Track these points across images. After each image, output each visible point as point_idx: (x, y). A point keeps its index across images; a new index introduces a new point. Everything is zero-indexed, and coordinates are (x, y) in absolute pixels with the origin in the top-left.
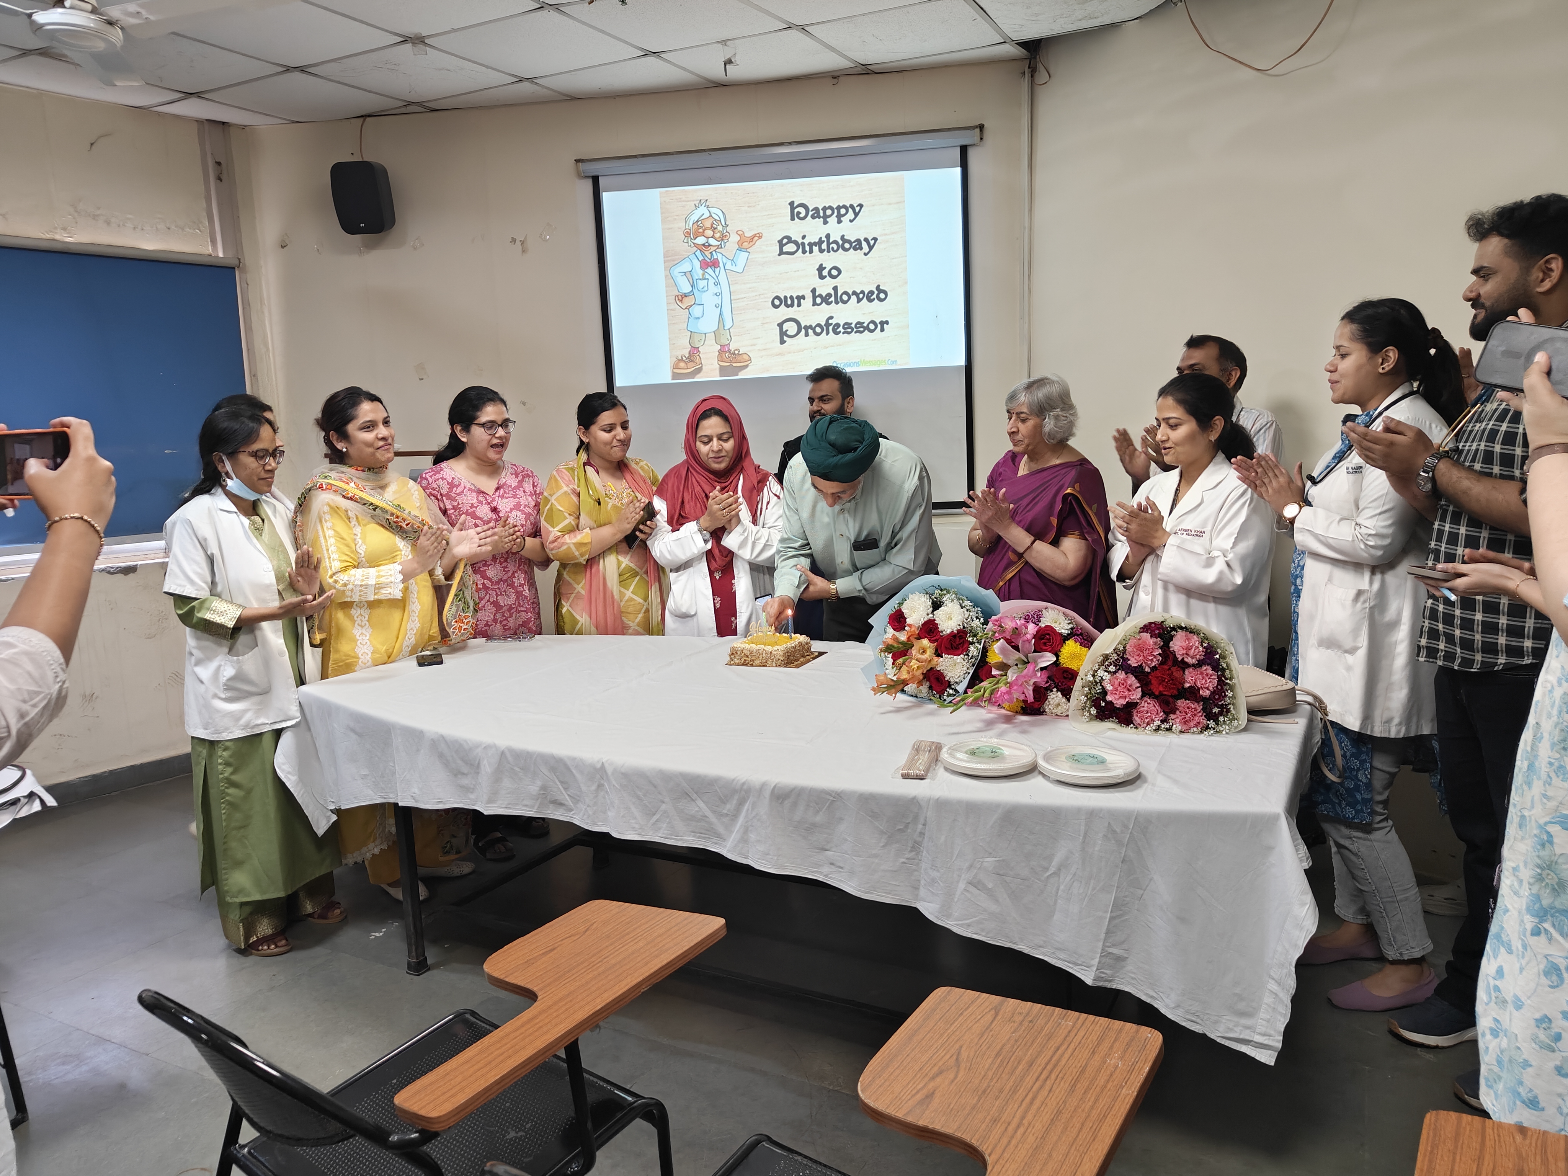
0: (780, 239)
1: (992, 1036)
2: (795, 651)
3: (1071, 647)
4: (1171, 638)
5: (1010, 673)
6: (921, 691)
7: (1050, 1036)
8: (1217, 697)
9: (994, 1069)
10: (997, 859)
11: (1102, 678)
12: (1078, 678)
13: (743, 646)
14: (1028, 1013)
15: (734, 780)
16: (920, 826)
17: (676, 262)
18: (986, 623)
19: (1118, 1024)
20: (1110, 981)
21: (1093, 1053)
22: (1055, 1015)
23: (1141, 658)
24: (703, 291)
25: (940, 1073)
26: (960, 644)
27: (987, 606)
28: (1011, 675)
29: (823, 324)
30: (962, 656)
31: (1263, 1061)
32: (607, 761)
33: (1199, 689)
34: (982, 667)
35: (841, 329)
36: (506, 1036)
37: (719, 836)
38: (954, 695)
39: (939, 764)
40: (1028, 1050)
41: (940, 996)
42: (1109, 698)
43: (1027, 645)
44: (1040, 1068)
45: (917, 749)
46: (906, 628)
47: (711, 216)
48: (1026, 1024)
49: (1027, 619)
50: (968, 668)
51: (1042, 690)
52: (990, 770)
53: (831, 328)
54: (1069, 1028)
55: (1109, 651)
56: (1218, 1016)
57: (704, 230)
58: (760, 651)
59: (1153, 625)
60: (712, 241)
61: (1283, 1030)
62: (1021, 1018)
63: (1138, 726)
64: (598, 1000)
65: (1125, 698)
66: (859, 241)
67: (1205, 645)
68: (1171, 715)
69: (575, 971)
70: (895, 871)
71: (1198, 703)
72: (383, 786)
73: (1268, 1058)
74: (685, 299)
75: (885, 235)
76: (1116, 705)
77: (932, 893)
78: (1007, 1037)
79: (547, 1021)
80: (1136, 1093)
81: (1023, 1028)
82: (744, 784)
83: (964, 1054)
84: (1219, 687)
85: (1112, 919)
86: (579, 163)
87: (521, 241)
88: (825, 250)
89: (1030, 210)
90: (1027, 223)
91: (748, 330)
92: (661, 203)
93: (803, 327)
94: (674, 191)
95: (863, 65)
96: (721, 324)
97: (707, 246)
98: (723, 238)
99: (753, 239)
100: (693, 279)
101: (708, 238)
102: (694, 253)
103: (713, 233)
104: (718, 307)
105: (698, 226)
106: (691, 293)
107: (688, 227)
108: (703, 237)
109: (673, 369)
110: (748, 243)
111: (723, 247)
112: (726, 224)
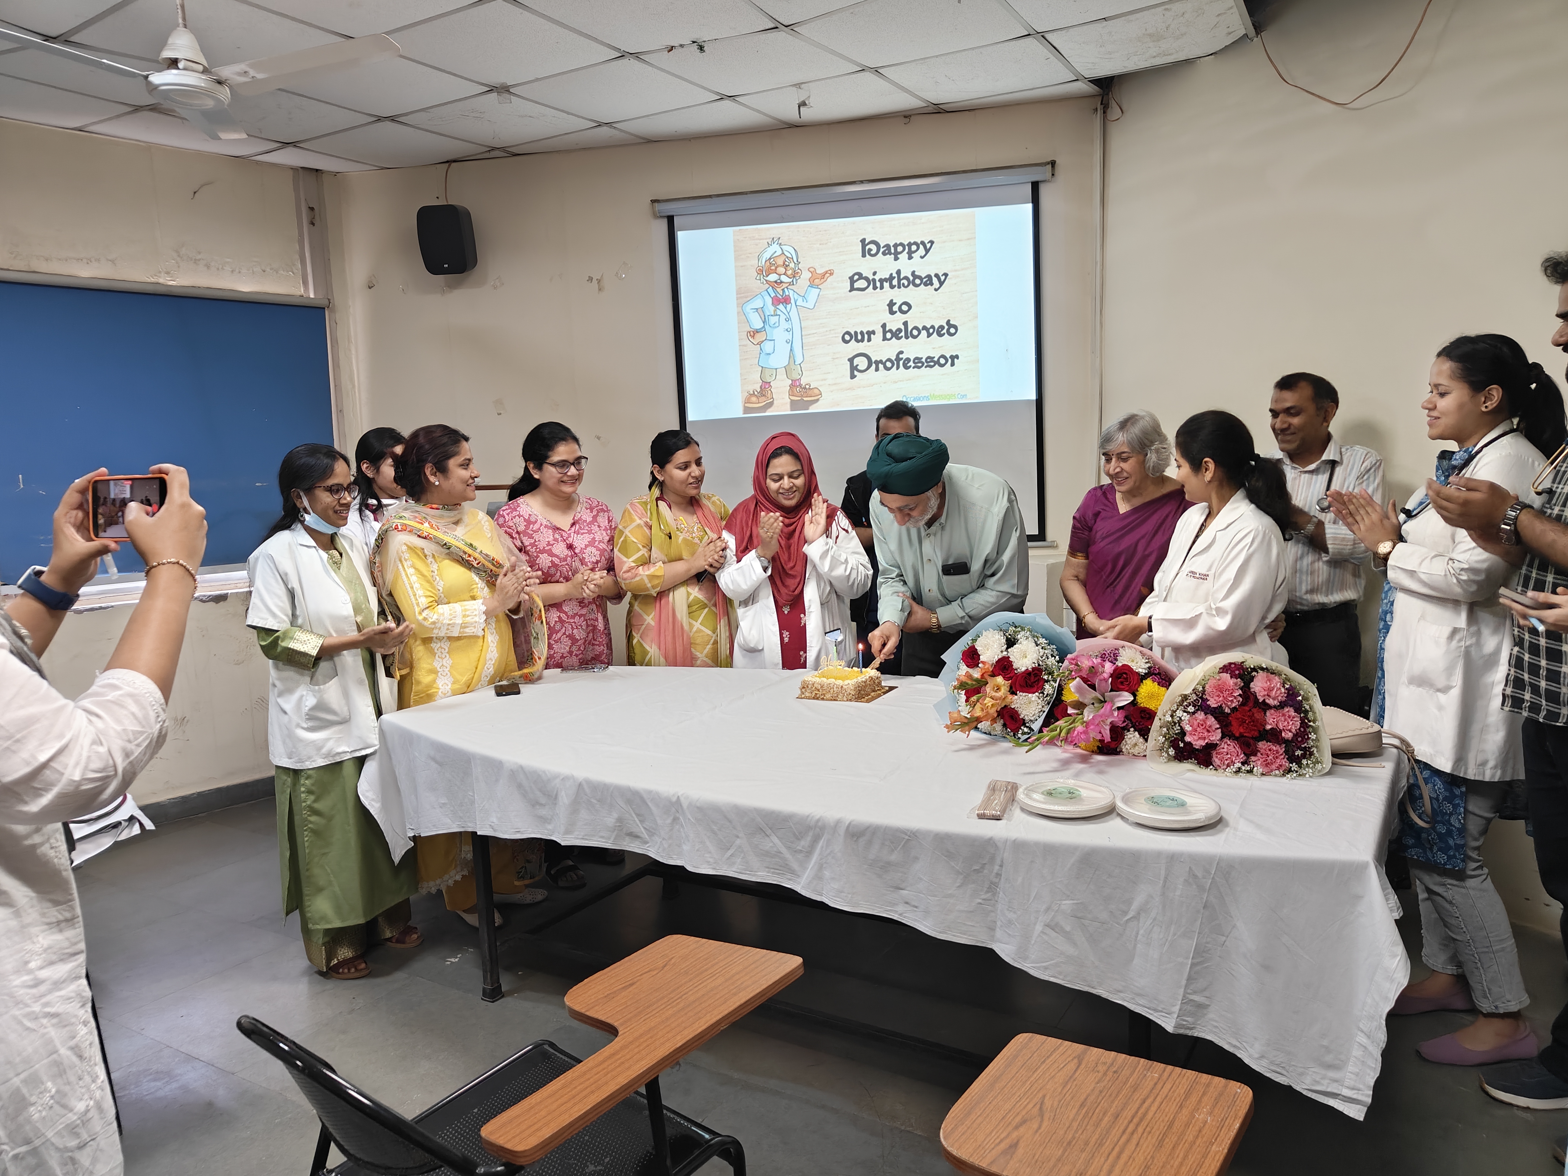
0: (851, 275)
1: (1076, 1085)
2: (866, 686)
3: (1148, 687)
4: (1252, 679)
5: (1086, 712)
6: (994, 729)
7: (1135, 1088)
8: (1300, 739)
9: (1079, 1120)
10: (1075, 902)
11: (1180, 718)
12: (1156, 718)
13: (814, 680)
14: (1113, 1064)
15: (808, 816)
16: (997, 868)
17: (749, 299)
18: (1061, 661)
19: (1205, 1078)
20: (1191, 1029)
21: (1181, 1107)
22: (1140, 1066)
23: (1221, 699)
24: (775, 326)
25: (1024, 1122)
26: (1035, 682)
27: (1062, 643)
28: (1088, 714)
29: (893, 358)
30: (1037, 694)
31: (1351, 1115)
32: (682, 795)
33: (1281, 732)
34: (1057, 705)
35: (911, 364)
36: (588, 1071)
37: (793, 872)
38: (1029, 733)
39: (1015, 804)
40: (1113, 1102)
41: (1021, 1042)
42: (1188, 739)
43: (1104, 684)
44: (1126, 1122)
45: (993, 789)
46: (980, 665)
47: (783, 253)
48: (1110, 1074)
49: (1103, 657)
50: (1043, 707)
51: (1120, 730)
52: (1068, 811)
53: (901, 362)
54: (1155, 1080)
55: (1188, 691)
56: (1304, 1068)
57: (776, 268)
58: (832, 685)
59: (1233, 666)
60: (784, 278)
61: (1372, 1084)
62: (1105, 1068)
63: (1218, 768)
64: (678, 1038)
65: (1204, 739)
66: (929, 277)
67: (1287, 686)
68: (1252, 757)
69: (655, 1006)
70: (971, 912)
71: (1280, 745)
72: (462, 815)
73: (1357, 1113)
74: (757, 335)
75: (956, 271)
76: (1195, 746)
77: (1009, 935)
78: (1091, 1088)
79: (628, 1057)
80: (1226, 1151)
81: (1108, 1078)
82: (818, 820)
83: (1048, 1103)
84: (1302, 729)
85: (1193, 965)
86: (655, 204)
87: (597, 280)
88: (895, 286)
89: (1102, 245)
90: (1099, 258)
91: (819, 365)
92: (734, 241)
93: (873, 361)
94: (747, 229)
95: (935, 104)
96: (792, 359)
97: (779, 283)
98: (794, 275)
99: (824, 275)
100: (764, 316)
101: (780, 275)
102: (767, 290)
103: (785, 270)
104: (789, 342)
105: (770, 264)
106: (763, 329)
107: (761, 264)
108: (775, 274)
109: (744, 403)
110: (819, 280)
111: (795, 283)
112: (797, 261)
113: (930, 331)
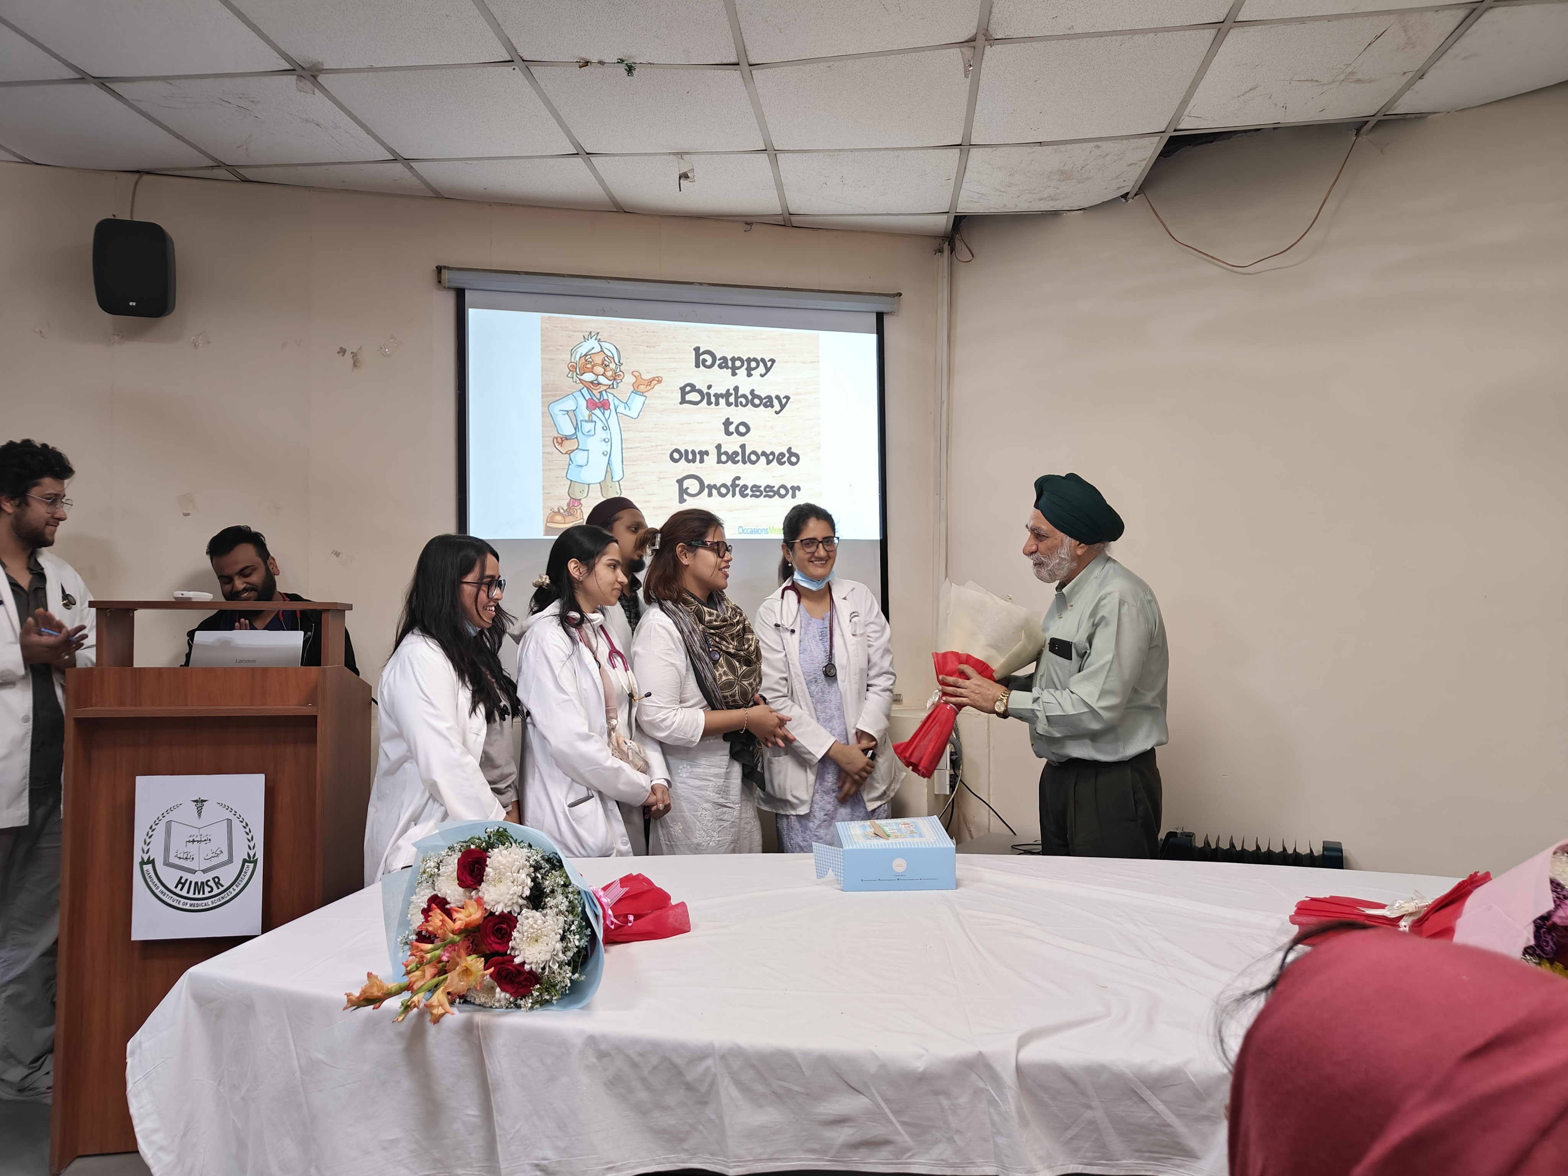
0: (682, 385)
17: (558, 399)
24: (588, 435)
29: (729, 484)
35: (748, 491)
47: (602, 351)
53: (737, 489)
57: (593, 366)
60: (602, 379)
66: (769, 398)
74: (566, 443)
75: (799, 394)
86: (443, 271)
87: (352, 353)
88: (732, 403)
89: (949, 385)
90: (945, 398)
91: (641, 485)
92: (542, 330)
93: (706, 485)
94: (559, 318)
95: (790, 214)
96: (609, 474)
97: (595, 384)
98: (615, 377)
99: (651, 382)
100: (577, 420)
101: (598, 375)
102: (580, 391)
103: (603, 370)
104: (606, 455)
105: (586, 361)
106: (574, 436)
107: (574, 359)
108: (591, 373)
109: (547, 522)
110: (645, 386)
111: (615, 387)
112: (619, 362)
113: (769, 457)
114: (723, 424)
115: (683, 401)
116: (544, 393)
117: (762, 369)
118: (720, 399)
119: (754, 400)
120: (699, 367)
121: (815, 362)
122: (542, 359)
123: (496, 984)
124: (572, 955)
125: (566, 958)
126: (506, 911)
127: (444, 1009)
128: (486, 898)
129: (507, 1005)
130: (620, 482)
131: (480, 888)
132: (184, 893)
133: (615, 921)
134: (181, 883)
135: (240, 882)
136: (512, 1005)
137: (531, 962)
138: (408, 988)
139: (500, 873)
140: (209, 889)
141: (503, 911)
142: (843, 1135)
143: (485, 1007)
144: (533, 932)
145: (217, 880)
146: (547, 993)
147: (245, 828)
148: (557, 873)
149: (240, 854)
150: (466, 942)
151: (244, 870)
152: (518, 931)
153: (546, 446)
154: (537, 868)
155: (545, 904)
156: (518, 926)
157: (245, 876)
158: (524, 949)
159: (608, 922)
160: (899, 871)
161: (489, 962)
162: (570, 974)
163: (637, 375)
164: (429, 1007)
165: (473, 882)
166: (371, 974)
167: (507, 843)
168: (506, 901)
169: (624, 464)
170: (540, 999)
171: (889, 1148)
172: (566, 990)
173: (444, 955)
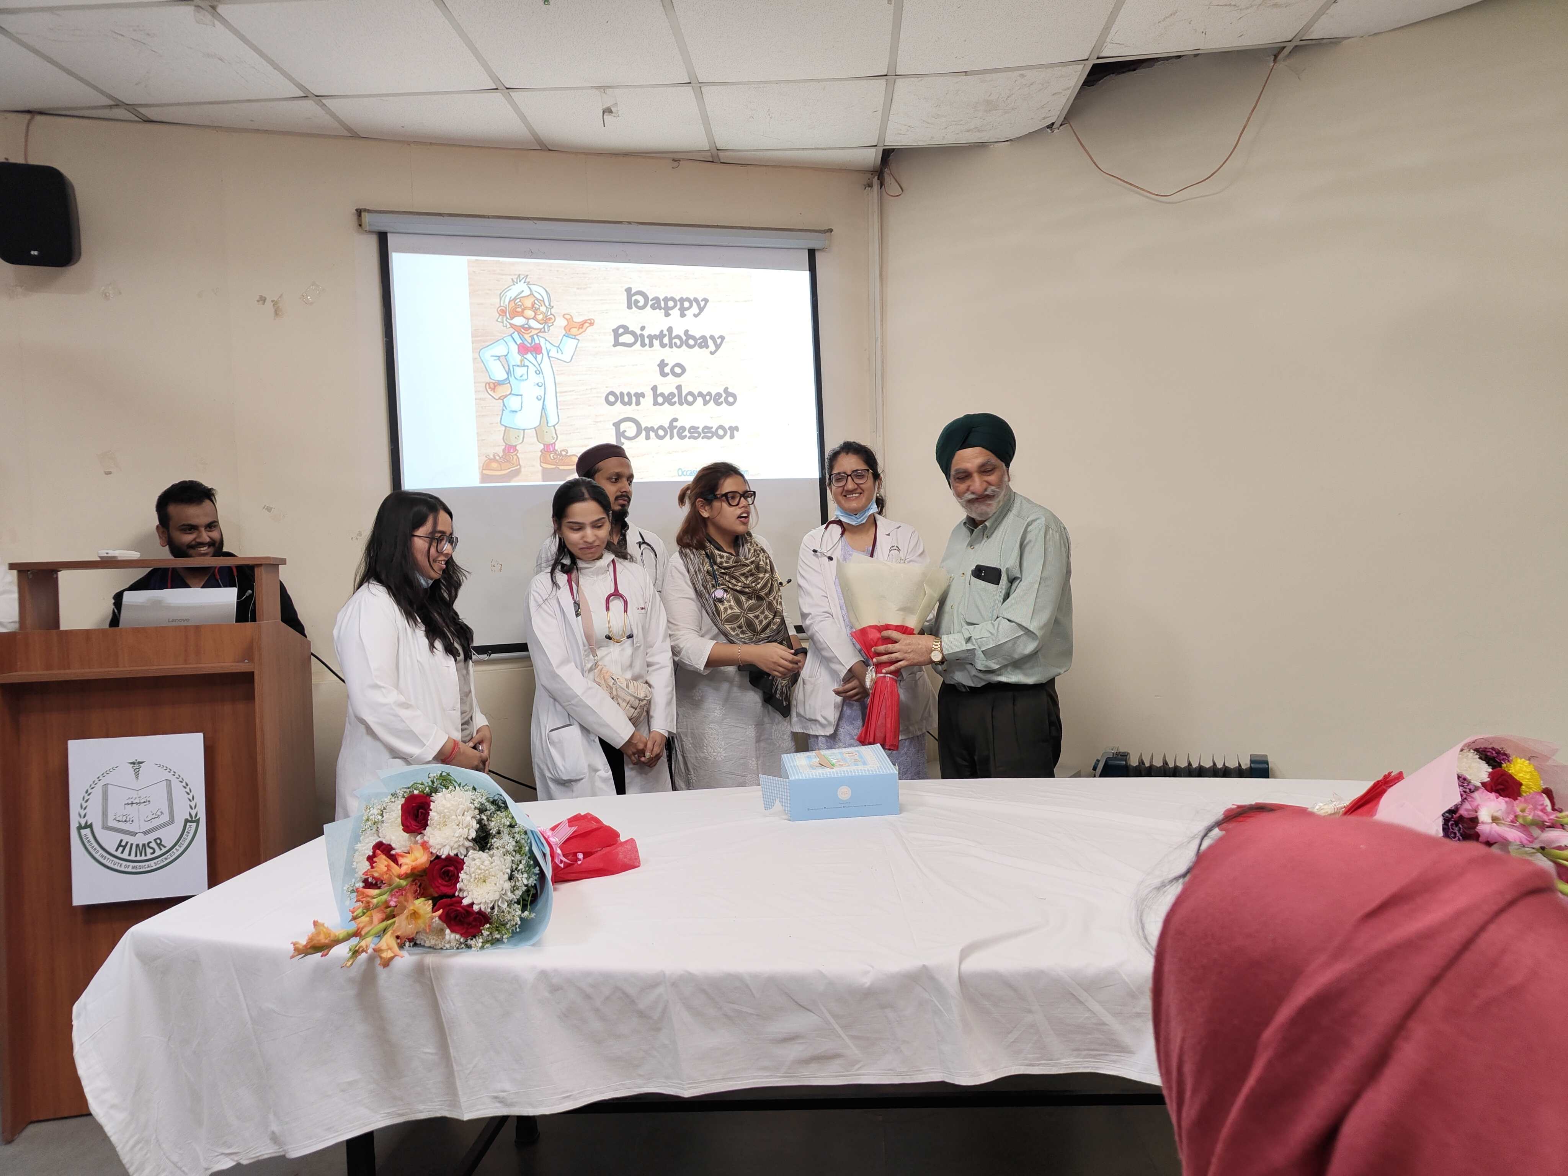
0: (615, 327)
17: (489, 344)
24: (520, 379)
29: (666, 426)
35: (686, 433)
47: (532, 294)
53: (675, 431)
57: (523, 310)
60: (533, 323)
66: (704, 338)
74: (499, 388)
75: (733, 334)
86: (363, 214)
87: (273, 301)
88: (666, 345)
89: (882, 321)
90: (878, 334)
91: (577, 429)
92: (469, 274)
93: (643, 428)
94: (486, 261)
95: (718, 150)
96: (544, 419)
97: (526, 328)
98: (547, 321)
99: (583, 325)
100: (509, 366)
101: (528, 319)
102: (511, 335)
103: (534, 314)
104: (540, 399)
105: (516, 304)
106: (506, 381)
107: (504, 303)
108: (522, 317)
109: (483, 469)
110: (577, 329)
111: (546, 330)
112: (550, 305)
113: (707, 398)
114: (658, 365)
115: (617, 343)
116: (474, 339)
117: (695, 309)
118: (654, 340)
119: (688, 340)
120: (631, 308)
121: (749, 301)
122: (471, 304)
123: (445, 926)
124: (520, 894)
125: (515, 897)
126: (452, 854)
127: (393, 952)
128: (432, 842)
129: (458, 945)
130: (556, 427)
131: (425, 832)
132: (125, 856)
133: (564, 859)
134: (122, 846)
135: (183, 842)
136: (463, 946)
137: (479, 902)
138: (356, 934)
139: (444, 817)
140: (152, 851)
141: (449, 854)
142: (794, 1051)
143: (435, 949)
144: (481, 873)
145: (158, 841)
146: (497, 932)
147: (185, 788)
148: (503, 814)
149: (182, 813)
150: (414, 887)
151: (186, 830)
152: (465, 873)
153: (479, 391)
154: (482, 810)
155: (491, 845)
156: (465, 867)
157: (187, 836)
158: (472, 890)
159: (557, 861)
160: (844, 799)
161: (437, 904)
162: (520, 912)
163: (570, 320)
164: (377, 951)
165: (417, 826)
166: (317, 922)
167: (450, 787)
168: (452, 844)
169: (559, 408)
170: (490, 938)
171: (839, 1061)
172: (516, 929)
173: (391, 900)
